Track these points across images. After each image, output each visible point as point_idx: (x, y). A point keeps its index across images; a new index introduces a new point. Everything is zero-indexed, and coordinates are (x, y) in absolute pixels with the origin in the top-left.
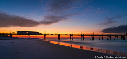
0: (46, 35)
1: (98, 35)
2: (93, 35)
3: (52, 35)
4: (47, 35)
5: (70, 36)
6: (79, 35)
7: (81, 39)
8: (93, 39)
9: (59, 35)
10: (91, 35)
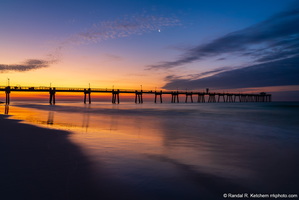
0: (13, 90)
1: (151, 92)
2: (141, 92)
3: (32, 89)
4: (16, 89)
5: (83, 94)
6: (106, 92)
7: (114, 102)
8: (141, 101)
9: (52, 91)
10: (136, 92)
